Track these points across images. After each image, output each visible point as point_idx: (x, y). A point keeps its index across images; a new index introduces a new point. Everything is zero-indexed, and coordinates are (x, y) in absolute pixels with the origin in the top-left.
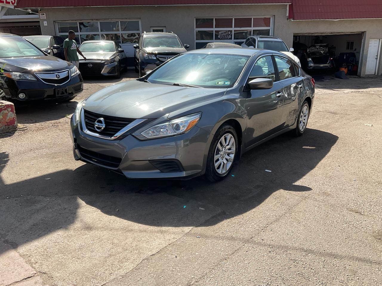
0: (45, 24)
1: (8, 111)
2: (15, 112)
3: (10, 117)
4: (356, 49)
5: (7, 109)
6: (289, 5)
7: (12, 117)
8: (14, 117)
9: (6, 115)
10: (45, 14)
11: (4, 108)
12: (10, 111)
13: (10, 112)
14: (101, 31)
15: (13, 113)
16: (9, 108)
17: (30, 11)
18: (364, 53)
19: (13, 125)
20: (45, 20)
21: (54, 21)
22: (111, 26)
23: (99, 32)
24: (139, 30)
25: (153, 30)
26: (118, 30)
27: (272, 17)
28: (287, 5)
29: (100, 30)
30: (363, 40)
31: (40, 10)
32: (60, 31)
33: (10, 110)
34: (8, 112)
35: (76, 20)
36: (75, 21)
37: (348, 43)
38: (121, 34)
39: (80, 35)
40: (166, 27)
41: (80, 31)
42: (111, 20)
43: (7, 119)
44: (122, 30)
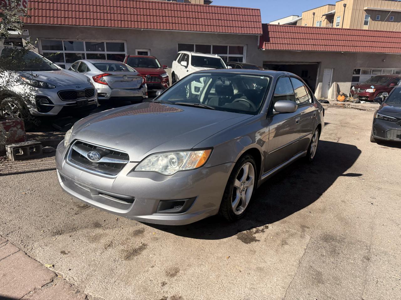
1: (17, 127)
2: (24, 129)
3: (20, 135)
4: (310, 77)
6: (260, 36)
7: (22, 135)
8: (24, 135)
9: (15, 132)
10: (28, 30)
11: (13, 125)
12: (19, 128)
14: (87, 50)
15: (23, 130)
16: (19, 125)
20: (28, 36)
21: (38, 38)
22: (97, 46)
23: (84, 51)
24: (124, 51)
25: (138, 52)
26: (104, 51)
27: (245, 46)
28: (258, 36)
29: (85, 49)
30: (318, 69)
31: (23, 26)
33: (19, 127)
34: (17, 130)
35: (60, 38)
36: (59, 40)
38: (107, 54)
39: (65, 53)
40: (150, 49)
41: (65, 50)
42: (97, 41)
43: (16, 137)
44: (107, 51)
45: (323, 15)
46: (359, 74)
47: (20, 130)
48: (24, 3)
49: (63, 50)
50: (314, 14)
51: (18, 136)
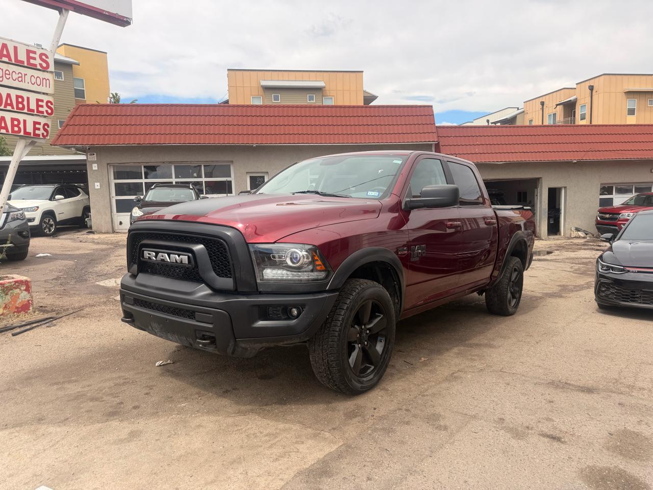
0: (95, 167)
1: (20, 290)
2: (31, 291)
3: (24, 300)
5: (19, 287)
6: (435, 144)
7: (26, 300)
8: (30, 299)
9: (17, 296)
11: (15, 286)
12: (24, 290)
13: (24, 292)
14: (176, 177)
15: (29, 293)
16: (23, 286)
17: (73, 149)
18: (543, 207)
19: (27, 312)
20: (94, 162)
21: (108, 164)
22: (191, 171)
23: (172, 178)
24: (230, 176)
25: (250, 177)
26: (201, 177)
28: (431, 145)
30: (539, 189)
31: (89, 149)
32: (116, 177)
33: (23, 288)
34: (19, 292)
35: (139, 162)
36: (138, 165)
37: (519, 193)
38: (205, 182)
39: (145, 183)
40: (268, 172)
41: (146, 178)
42: (191, 163)
43: (18, 302)
44: (205, 177)
45: (557, 105)
46: (612, 194)
47: (25, 293)
48: (46, 127)
49: (142, 179)
50: (543, 104)
51: (20, 301)
